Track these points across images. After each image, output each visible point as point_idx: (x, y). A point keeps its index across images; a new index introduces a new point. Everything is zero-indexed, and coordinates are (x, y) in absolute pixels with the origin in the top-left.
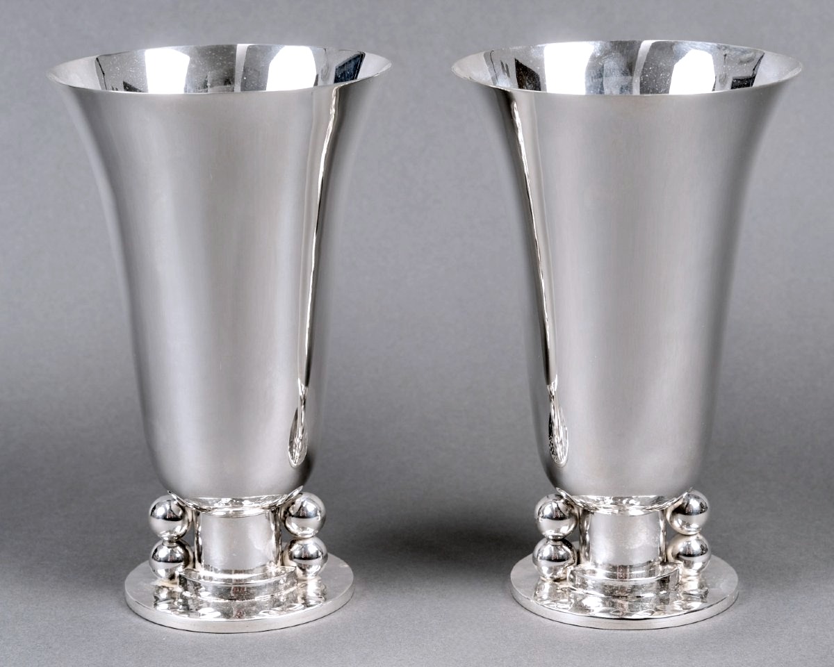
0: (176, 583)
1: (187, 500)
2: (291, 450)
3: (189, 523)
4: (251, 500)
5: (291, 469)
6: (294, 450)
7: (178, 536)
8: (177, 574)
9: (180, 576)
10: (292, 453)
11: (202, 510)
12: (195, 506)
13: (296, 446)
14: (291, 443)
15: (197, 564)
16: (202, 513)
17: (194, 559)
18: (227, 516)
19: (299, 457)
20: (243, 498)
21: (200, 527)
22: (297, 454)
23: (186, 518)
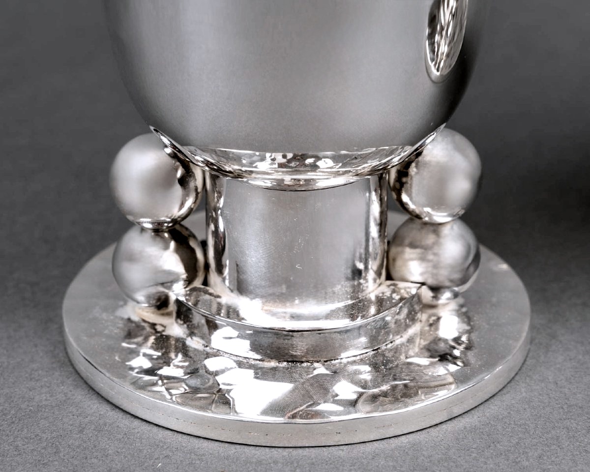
0: (169, 314)
1: (192, 148)
2: (431, 36)
3: (197, 194)
4: (336, 159)
5: (429, 83)
6: (437, 38)
7: (175, 221)
8: (173, 297)
9: (178, 301)
10: (432, 44)
11: (225, 173)
12: (208, 164)
13: (442, 29)
14: (433, 20)
15: (214, 277)
16: (225, 180)
17: (207, 266)
18: (280, 187)
19: (448, 55)
20: (321, 154)
21: (222, 200)
22: (444, 49)
23: (192, 185)
